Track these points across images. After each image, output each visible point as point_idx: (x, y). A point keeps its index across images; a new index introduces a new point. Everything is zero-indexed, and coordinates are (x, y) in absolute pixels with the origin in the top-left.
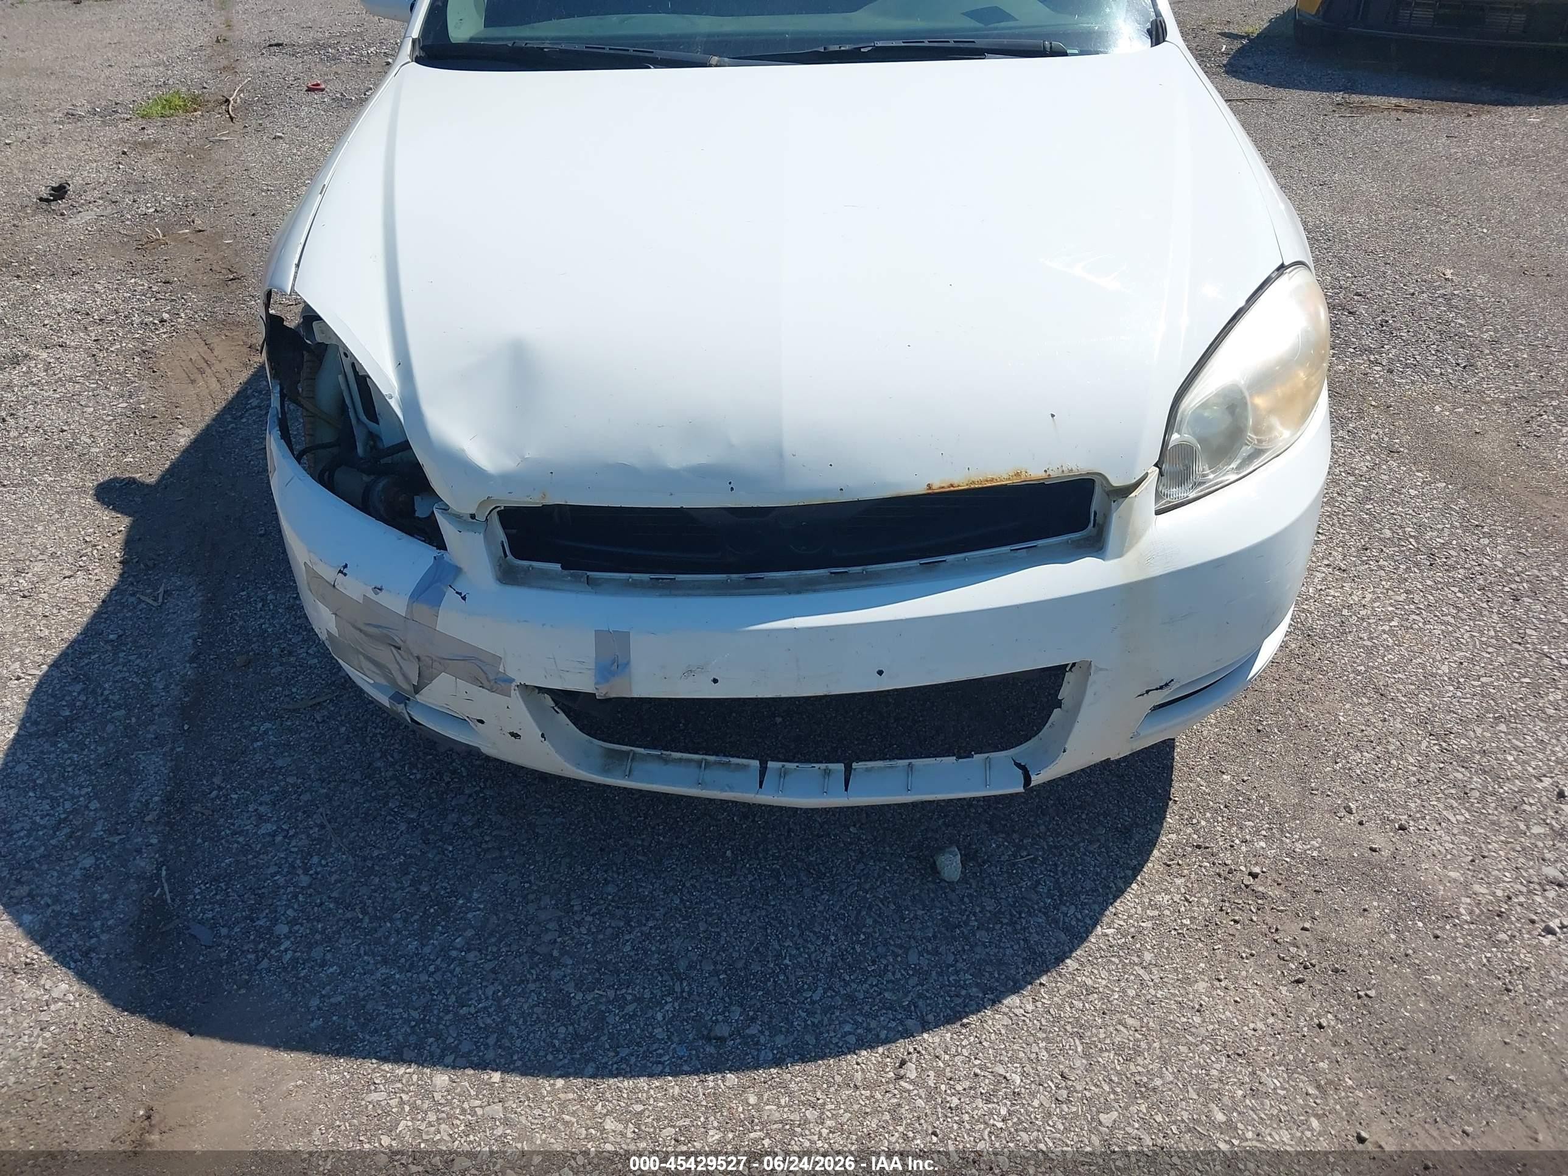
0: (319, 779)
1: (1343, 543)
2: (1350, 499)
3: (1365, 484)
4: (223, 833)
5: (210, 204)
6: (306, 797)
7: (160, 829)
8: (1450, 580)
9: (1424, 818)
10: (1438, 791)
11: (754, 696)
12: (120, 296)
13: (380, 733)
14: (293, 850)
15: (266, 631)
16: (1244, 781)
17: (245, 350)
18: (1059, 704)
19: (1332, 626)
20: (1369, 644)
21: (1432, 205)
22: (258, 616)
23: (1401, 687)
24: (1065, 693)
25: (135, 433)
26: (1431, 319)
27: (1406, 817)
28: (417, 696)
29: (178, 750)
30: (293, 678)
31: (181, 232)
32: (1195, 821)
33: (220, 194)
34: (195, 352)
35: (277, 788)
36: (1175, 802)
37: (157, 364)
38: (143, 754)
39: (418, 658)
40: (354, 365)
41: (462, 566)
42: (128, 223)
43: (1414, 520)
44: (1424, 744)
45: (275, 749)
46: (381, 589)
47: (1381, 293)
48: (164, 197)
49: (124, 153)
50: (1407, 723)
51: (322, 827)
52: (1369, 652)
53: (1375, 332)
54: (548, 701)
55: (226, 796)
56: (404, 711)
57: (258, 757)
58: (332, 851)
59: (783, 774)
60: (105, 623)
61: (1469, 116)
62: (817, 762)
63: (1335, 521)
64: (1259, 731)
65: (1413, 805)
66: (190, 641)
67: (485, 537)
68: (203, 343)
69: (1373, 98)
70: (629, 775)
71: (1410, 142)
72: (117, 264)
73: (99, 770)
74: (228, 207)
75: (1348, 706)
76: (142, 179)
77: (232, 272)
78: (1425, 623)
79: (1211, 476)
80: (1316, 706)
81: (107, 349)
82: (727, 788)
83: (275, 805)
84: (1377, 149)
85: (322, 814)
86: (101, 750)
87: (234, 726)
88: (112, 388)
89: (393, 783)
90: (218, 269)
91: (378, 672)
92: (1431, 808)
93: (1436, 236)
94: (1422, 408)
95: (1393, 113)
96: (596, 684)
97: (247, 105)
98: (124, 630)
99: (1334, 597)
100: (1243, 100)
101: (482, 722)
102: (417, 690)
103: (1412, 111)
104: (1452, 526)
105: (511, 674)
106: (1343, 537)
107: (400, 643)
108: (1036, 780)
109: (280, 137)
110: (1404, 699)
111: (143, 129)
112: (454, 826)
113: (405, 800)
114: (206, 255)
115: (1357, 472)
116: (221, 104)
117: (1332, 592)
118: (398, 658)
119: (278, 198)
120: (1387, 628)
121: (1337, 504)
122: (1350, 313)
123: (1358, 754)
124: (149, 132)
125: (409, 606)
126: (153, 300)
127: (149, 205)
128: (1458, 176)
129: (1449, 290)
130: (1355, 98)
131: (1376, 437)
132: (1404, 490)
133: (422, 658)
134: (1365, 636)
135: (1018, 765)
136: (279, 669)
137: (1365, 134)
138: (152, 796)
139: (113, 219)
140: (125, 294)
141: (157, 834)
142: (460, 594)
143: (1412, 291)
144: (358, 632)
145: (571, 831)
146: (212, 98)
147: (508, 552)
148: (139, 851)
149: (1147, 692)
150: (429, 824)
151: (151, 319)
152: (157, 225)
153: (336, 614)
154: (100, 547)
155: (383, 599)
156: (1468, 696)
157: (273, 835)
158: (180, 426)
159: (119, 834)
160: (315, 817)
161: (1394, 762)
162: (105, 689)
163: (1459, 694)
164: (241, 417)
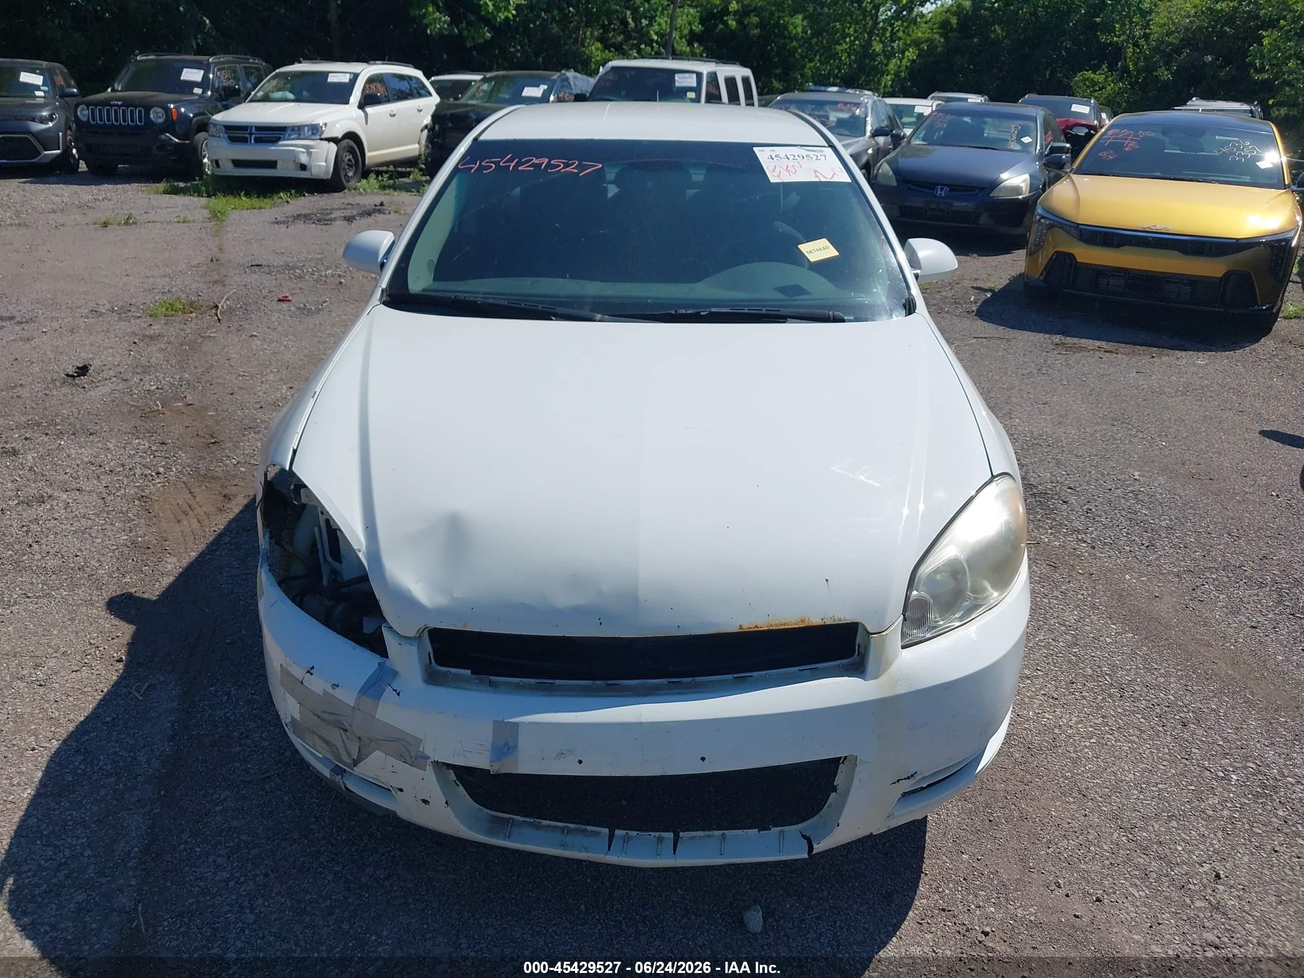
0: (265, 837)
1: (1056, 678)
2: (1062, 644)
3: (1073, 632)
4: (187, 879)
5: (199, 384)
6: (256, 851)
7: (138, 873)
8: (1135, 709)
9: (1115, 893)
10: (1126, 872)
11: (608, 775)
12: (127, 452)
13: (315, 803)
14: (242, 893)
15: (229, 719)
16: (978, 860)
17: (221, 498)
18: (834, 789)
19: (1047, 742)
20: (1074, 755)
21: (1125, 423)
22: (223, 707)
23: (1098, 790)
24: (839, 780)
25: (133, 560)
26: (1123, 510)
27: (1101, 892)
28: (355, 768)
29: (156, 811)
30: (249, 756)
31: (175, 405)
32: (940, 890)
33: (207, 377)
34: (183, 497)
35: (231, 844)
36: (926, 874)
37: (152, 507)
38: (128, 814)
39: (360, 738)
40: (329, 521)
41: (397, 669)
42: (135, 396)
43: (1109, 662)
44: (1116, 835)
45: (232, 813)
46: (337, 686)
47: (1087, 488)
48: (164, 378)
49: (135, 343)
50: (1102, 818)
51: (266, 875)
52: (1075, 762)
53: (1082, 517)
54: (452, 776)
55: (191, 849)
56: (341, 781)
57: (218, 818)
58: (273, 895)
59: (627, 839)
60: (103, 708)
61: (1153, 357)
62: (653, 831)
63: (1050, 661)
64: (990, 821)
65: (1106, 883)
66: (169, 725)
67: (418, 649)
68: (188, 492)
69: (1083, 341)
70: (508, 837)
71: (1109, 375)
72: (126, 427)
73: (93, 826)
74: (212, 387)
75: (1058, 803)
76: (147, 364)
77: (213, 437)
78: (1116, 741)
79: (941, 623)
80: (1034, 803)
81: (114, 494)
82: (583, 850)
83: (229, 857)
84: (1085, 379)
85: (267, 865)
86: (95, 809)
87: (201, 793)
88: (117, 524)
89: (324, 842)
90: (203, 435)
91: (328, 749)
92: (1120, 885)
93: (1128, 446)
94: (1116, 576)
95: (1097, 353)
96: (491, 762)
97: (231, 311)
98: (118, 714)
99: (1048, 719)
100: (986, 338)
101: (401, 790)
102: (356, 763)
103: (1111, 352)
104: (1137, 667)
105: (428, 752)
106: (1056, 673)
107: (348, 727)
108: (818, 848)
109: (255, 336)
110: (1100, 799)
111: (151, 325)
112: (370, 878)
113: (333, 856)
114: (194, 424)
115: (1067, 623)
116: (212, 309)
117: (1047, 716)
118: (344, 737)
119: (251, 382)
120: (1088, 744)
121: (1052, 648)
122: (1064, 502)
123: (1066, 841)
124: (155, 328)
125: (358, 698)
126: (152, 457)
127: (152, 383)
128: (1145, 402)
129: (1137, 487)
130: (1069, 340)
131: (1082, 597)
132: (1102, 639)
133: (363, 739)
134: (1071, 750)
135: (804, 837)
136: (238, 748)
137: (1076, 367)
138: (133, 847)
139: (123, 393)
140: (131, 452)
141: (136, 878)
142: (396, 691)
143: (1110, 487)
144: (316, 717)
145: (460, 885)
146: (205, 304)
147: (433, 661)
148: (121, 891)
149: (898, 781)
150: (351, 875)
151: (150, 472)
152: (158, 399)
153: (300, 704)
154: (101, 649)
155: (339, 693)
156: (1149, 798)
157: (228, 880)
158: (168, 555)
159: (106, 877)
160: (261, 867)
161: (1092, 848)
162: (100, 760)
163: (1142, 797)
164: (216, 550)
